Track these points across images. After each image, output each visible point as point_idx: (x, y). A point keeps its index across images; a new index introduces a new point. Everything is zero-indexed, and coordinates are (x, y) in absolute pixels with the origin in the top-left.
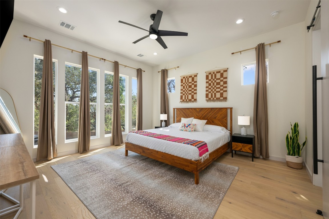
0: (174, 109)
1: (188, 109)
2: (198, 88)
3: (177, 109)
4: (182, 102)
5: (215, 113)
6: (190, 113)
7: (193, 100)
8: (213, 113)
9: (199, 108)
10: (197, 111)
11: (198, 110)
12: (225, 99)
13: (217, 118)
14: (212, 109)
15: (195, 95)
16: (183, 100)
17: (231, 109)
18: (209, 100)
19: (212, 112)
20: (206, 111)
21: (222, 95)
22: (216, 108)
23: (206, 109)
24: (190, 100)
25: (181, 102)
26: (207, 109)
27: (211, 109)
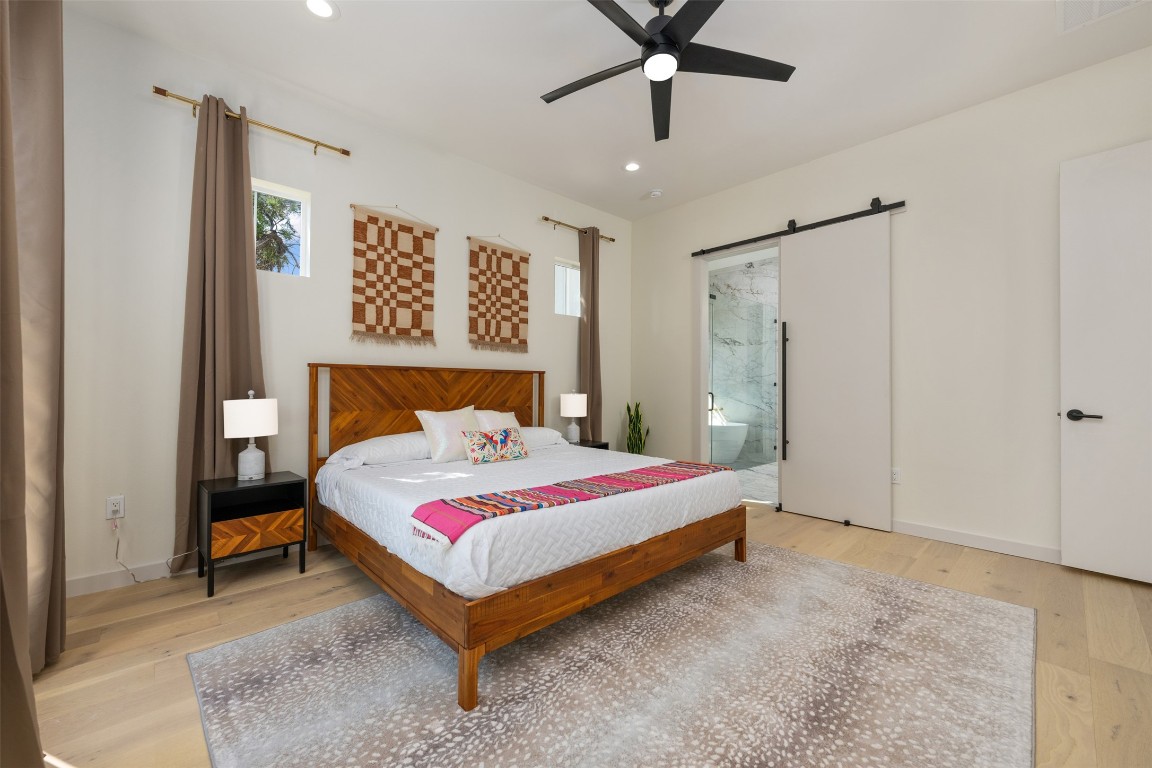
0: (314, 369)
1: (404, 371)
2: (438, 286)
3: (335, 369)
4: (362, 333)
5: (503, 387)
6: (414, 390)
7: (416, 333)
8: (497, 386)
9: (451, 371)
10: (445, 381)
11: (445, 376)
12: (523, 345)
13: (508, 404)
14: (496, 374)
15: (425, 314)
16: (371, 329)
17: (541, 374)
18: (479, 342)
19: (494, 384)
20: (475, 379)
21: (515, 329)
22: (508, 372)
23: (476, 372)
24: (403, 333)
25: (356, 338)
26: (480, 375)
27: (493, 376)
